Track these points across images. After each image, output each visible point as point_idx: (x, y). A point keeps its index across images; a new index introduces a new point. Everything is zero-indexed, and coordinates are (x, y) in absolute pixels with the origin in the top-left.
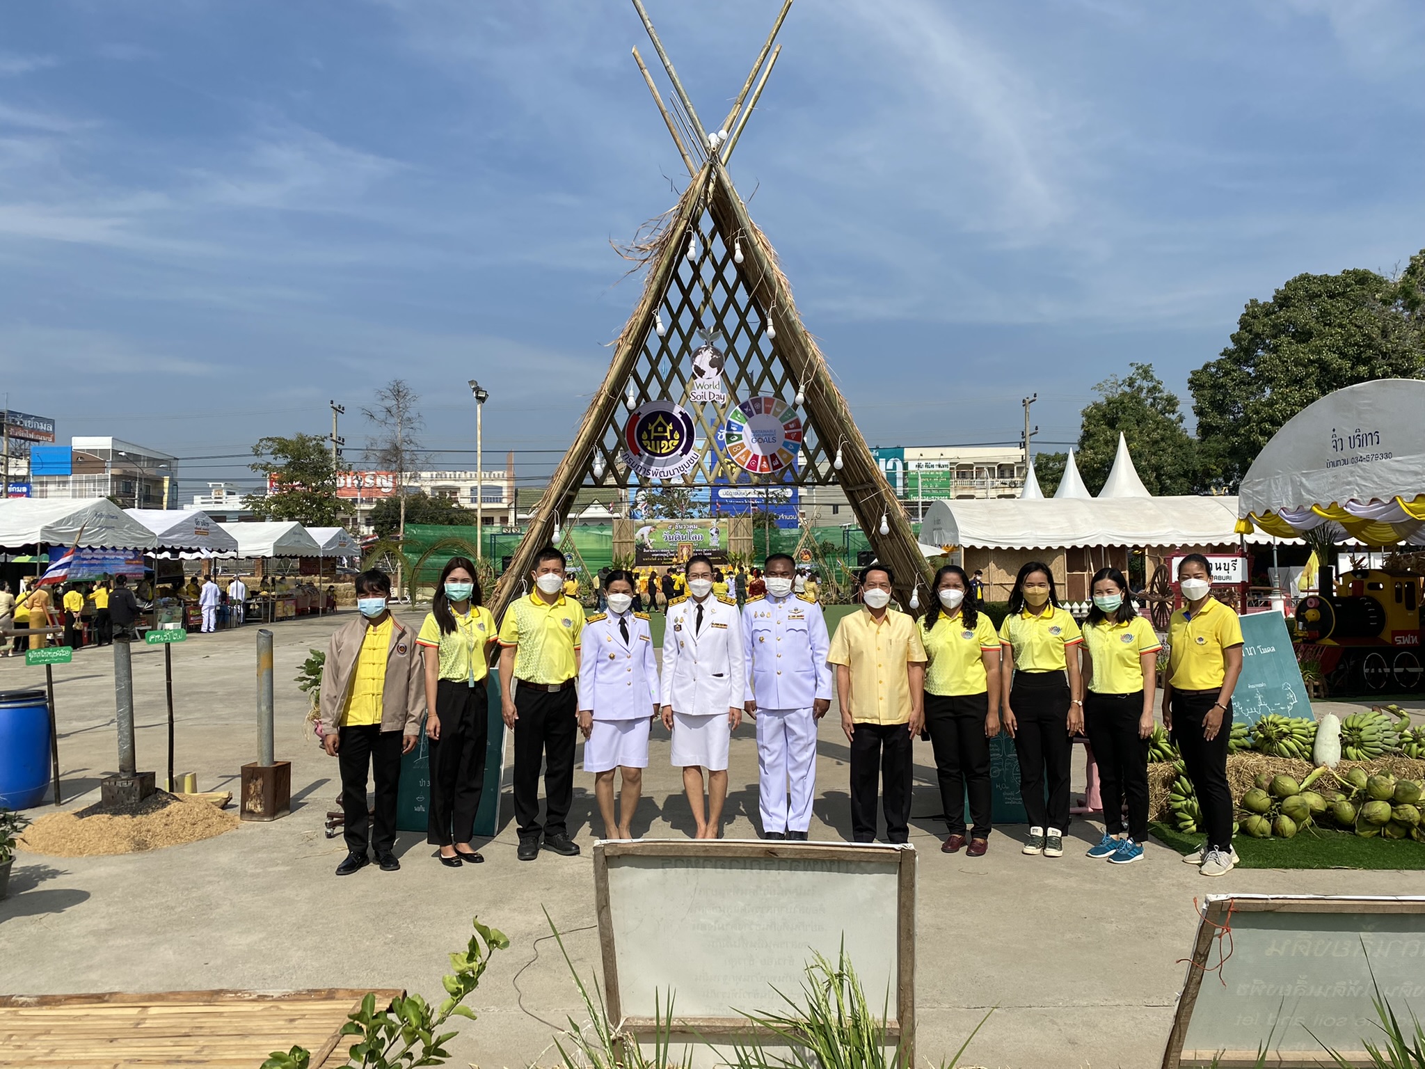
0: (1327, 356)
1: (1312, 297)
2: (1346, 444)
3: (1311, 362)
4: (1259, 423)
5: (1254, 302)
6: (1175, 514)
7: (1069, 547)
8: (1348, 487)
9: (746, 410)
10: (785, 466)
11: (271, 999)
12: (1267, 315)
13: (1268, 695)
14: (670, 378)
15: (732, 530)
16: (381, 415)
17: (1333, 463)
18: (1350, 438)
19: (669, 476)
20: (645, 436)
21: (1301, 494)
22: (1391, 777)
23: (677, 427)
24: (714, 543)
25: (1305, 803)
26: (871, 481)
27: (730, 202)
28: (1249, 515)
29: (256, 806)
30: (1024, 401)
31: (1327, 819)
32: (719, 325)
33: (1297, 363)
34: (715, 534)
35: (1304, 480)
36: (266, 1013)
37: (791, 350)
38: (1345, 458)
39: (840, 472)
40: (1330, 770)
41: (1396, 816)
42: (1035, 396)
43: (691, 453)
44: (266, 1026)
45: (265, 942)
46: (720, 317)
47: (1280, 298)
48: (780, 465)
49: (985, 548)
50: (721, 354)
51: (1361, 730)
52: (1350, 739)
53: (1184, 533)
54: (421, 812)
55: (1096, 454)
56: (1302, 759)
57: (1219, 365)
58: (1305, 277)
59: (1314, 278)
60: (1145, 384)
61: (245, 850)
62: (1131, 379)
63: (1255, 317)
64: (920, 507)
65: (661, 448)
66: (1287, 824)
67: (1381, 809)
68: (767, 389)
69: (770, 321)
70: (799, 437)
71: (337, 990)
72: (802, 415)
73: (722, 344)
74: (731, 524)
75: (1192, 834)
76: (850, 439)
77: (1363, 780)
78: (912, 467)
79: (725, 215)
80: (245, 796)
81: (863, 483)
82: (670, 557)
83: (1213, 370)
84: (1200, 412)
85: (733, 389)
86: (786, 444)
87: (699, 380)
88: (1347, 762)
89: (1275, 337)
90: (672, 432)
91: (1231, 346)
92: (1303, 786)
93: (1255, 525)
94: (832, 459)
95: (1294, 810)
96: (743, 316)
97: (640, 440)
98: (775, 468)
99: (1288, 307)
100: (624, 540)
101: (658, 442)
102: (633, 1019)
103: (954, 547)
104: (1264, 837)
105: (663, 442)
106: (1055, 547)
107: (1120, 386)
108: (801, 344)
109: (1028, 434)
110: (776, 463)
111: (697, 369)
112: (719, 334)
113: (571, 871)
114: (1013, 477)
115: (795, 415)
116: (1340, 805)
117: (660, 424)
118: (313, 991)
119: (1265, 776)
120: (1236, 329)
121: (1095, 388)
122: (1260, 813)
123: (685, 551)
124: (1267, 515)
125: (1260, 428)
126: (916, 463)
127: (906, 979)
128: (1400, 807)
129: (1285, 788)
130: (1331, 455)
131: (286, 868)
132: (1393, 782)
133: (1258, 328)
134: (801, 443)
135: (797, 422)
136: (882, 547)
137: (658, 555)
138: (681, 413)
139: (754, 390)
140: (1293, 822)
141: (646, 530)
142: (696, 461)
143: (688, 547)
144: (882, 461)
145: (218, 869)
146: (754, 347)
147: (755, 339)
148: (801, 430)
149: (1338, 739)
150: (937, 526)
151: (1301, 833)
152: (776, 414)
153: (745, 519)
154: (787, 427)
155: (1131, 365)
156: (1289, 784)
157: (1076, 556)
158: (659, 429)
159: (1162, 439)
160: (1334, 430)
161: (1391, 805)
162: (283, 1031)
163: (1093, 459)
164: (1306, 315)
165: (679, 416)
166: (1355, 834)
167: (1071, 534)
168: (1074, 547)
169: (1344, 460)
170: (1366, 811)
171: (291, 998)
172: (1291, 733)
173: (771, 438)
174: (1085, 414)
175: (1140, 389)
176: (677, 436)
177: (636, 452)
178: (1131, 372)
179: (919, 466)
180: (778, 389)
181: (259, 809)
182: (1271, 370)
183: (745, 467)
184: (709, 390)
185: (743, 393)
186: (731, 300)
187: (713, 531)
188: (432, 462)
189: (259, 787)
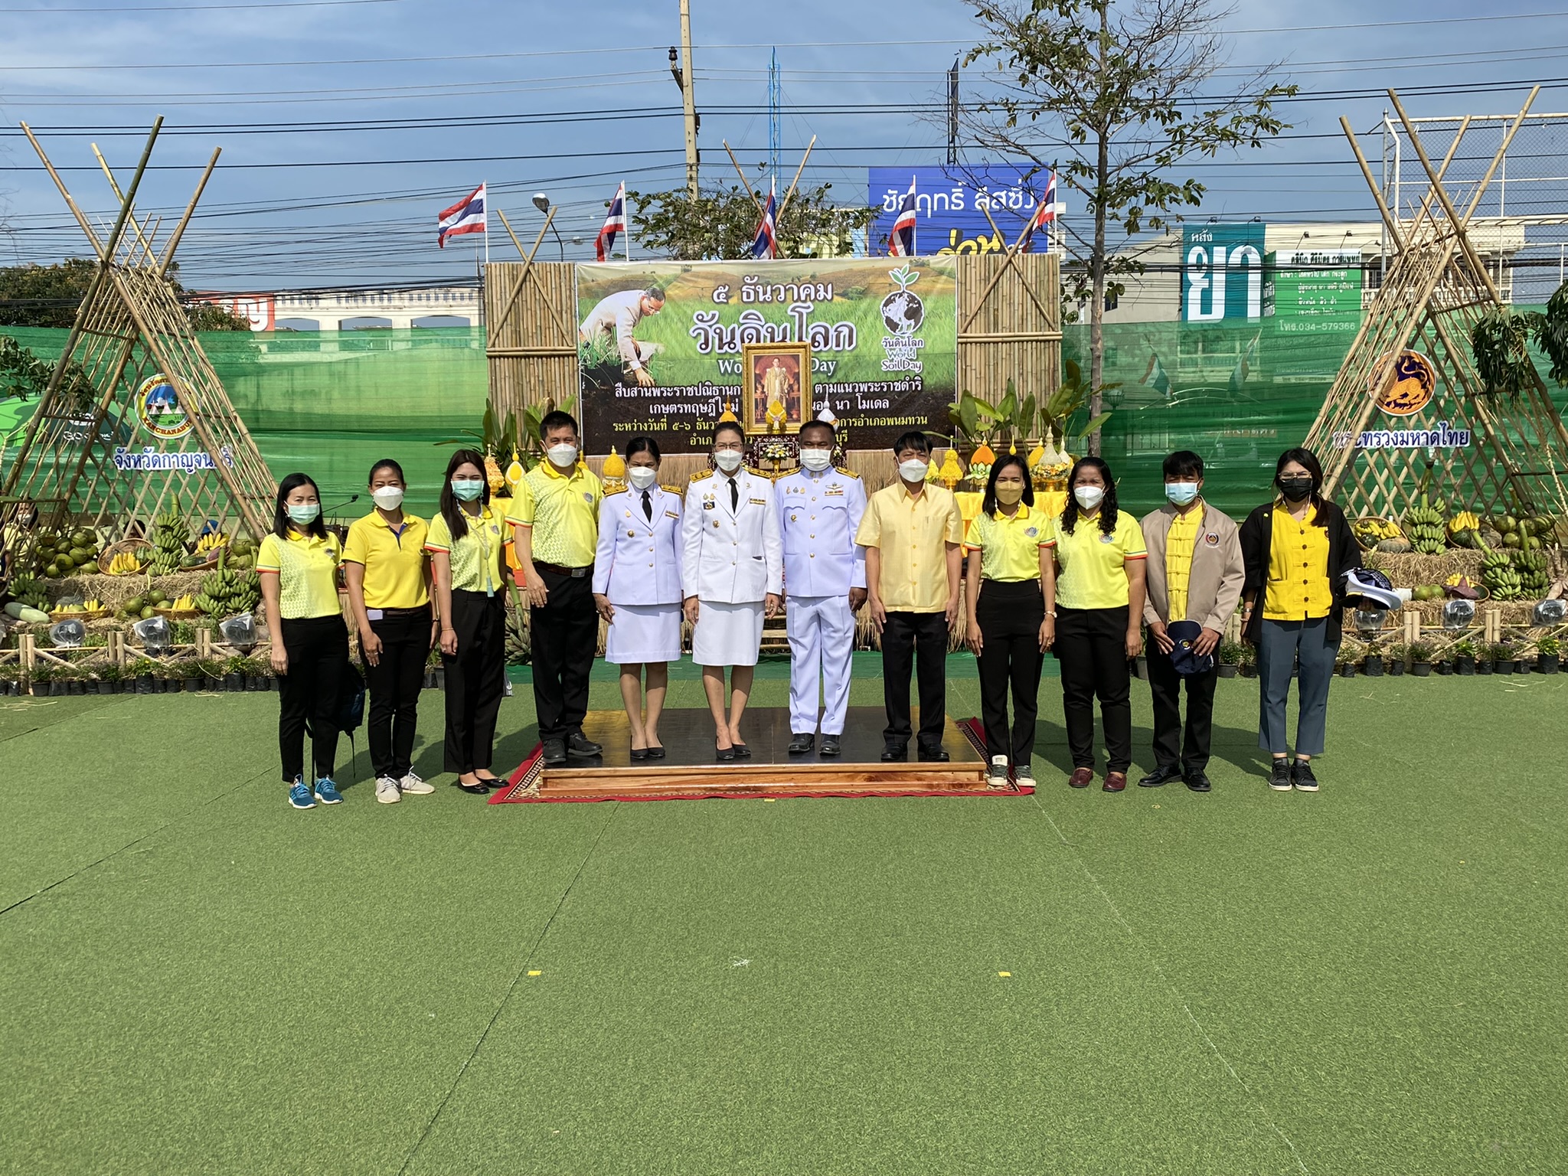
24: (903, 356)
34: (905, 322)
100: (533, 346)
141: (620, 307)
144: (1221, 250)
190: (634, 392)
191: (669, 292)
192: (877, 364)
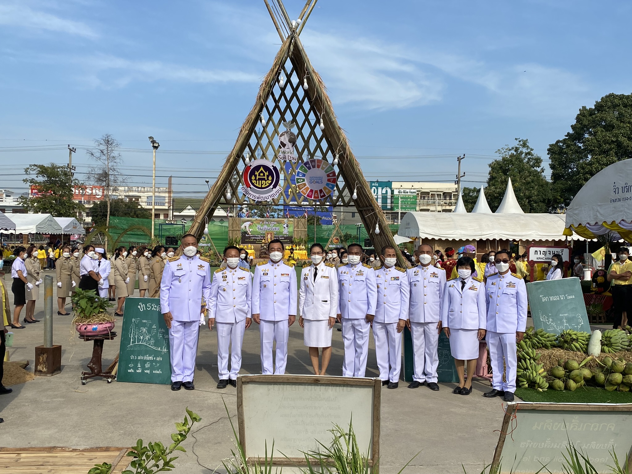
0: (621, 139)
1: (615, 106)
2: (620, 190)
3: (612, 141)
4: (584, 174)
5: (584, 108)
6: (536, 223)
7: (478, 240)
8: (621, 213)
9: (307, 166)
10: (327, 196)
11: (79, 450)
12: (591, 115)
13: (569, 320)
14: (267, 148)
15: (296, 225)
16: (98, 154)
17: (613, 200)
18: (622, 187)
19: (266, 200)
20: (253, 178)
21: (597, 216)
22: (624, 361)
23: (271, 173)
24: (286, 232)
25: (581, 374)
26: (371, 206)
27: (301, 56)
28: (570, 226)
29: (43, 368)
30: (458, 158)
31: (592, 382)
32: (294, 120)
33: (606, 142)
34: (286, 227)
35: (599, 208)
36: (78, 456)
37: (332, 135)
38: (619, 197)
39: (355, 201)
40: (595, 357)
41: (625, 381)
42: (464, 155)
43: (278, 187)
44: (79, 461)
45: (58, 434)
46: (294, 116)
47: (598, 106)
48: (324, 195)
49: (433, 239)
50: (295, 136)
51: (611, 338)
52: (606, 342)
53: (541, 234)
54: (132, 372)
55: (496, 188)
56: (582, 352)
57: (564, 141)
58: (612, 96)
59: (617, 96)
60: (525, 150)
61: (40, 390)
62: (516, 148)
63: (584, 116)
64: (400, 214)
65: (262, 185)
66: (572, 384)
67: (618, 377)
68: (318, 155)
69: (322, 120)
70: (335, 181)
71: (110, 447)
72: (337, 169)
73: (295, 131)
74: (296, 221)
75: (526, 388)
76: (361, 184)
77: (610, 363)
78: (396, 192)
79: (299, 62)
80: (37, 363)
81: (367, 206)
82: (260, 239)
83: (561, 144)
84: (552, 167)
85: (300, 154)
86: (327, 185)
87: (283, 149)
88: (604, 354)
89: (594, 127)
90: (268, 176)
91: (571, 131)
92: (581, 366)
93: (574, 232)
94: (352, 193)
95: (575, 377)
96: (307, 116)
97: (251, 180)
98: (321, 197)
99: (602, 111)
100: (235, 229)
101: (260, 181)
102: (252, 458)
103: (417, 238)
104: (561, 390)
105: (263, 181)
106: (471, 239)
107: (510, 150)
108: (337, 133)
109: (459, 177)
110: (322, 194)
111: (282, 143)
112: (294, 125)
113: (212, 402)
114: (450, 199)
115: (333, 169)
116: (598, 375)
117: (262, 172)
118: (98, 447)
119: (563, 360)
120: (574, 122)
121: (496, 152)
122: (559, 378)
123: (269, 236)
124: (580, 226)
125: (585, 177)
126: (398, 190)
127: (376, 439)
128: (627, 376)
129: (572, 366)
130: (613, 196)
131: (63, 400)
132: (624, 364)
133: (586, 122)
134: (335, 184)
135: (334, 173)
136: (376, 240)
137: (254, 238)
138: (273, 166)
139: (312, 155)
140: (575, 383)
141: (247, 224)
142: (280, 192)
143: (271, 234)
144: (380, 189)
145: (27, 399)
146: (312, 133)
147: (313, 128)
148: (336, 177)
149: (600, 343)
150: (408, 226)
151: (578, 389)
152: (323, 168)
153: (303, 219)
154: (328, 176)
155: (516, 139)
156: (575, 364)
157: (481, 244)
158: (262, 174)
159: (532, 182)
160: (615, 183)
161: (623, 375)
162: (87, 464)
163: (494, 191)
164: (612, 116)
165: (272, 168)
166: (605, 389)
167: (480, 233)
168: (481, 240)
169: (619, 199)
170: (610, 378)
171: (89, 450)
172: (577, 339)
173: (320, 181)
174: (490, 165)
175: (522, 153)
176: (270, 178)
177: (248, 186)
178: (516, 144)
179: (399, 192)
180: (324, 155)
181: (45, 370)
182: (591, 145)
183: (306, 196)
184: (288, 154)
185: (305, 157)
186: (301, 107)
187: (285, 226)
188: (126, 181)
189: (45, 358)
190: (248, 236)
191: (254, 222)
192: (282, 233)
